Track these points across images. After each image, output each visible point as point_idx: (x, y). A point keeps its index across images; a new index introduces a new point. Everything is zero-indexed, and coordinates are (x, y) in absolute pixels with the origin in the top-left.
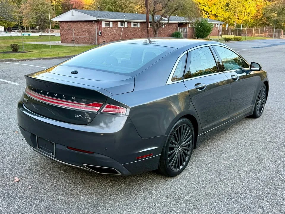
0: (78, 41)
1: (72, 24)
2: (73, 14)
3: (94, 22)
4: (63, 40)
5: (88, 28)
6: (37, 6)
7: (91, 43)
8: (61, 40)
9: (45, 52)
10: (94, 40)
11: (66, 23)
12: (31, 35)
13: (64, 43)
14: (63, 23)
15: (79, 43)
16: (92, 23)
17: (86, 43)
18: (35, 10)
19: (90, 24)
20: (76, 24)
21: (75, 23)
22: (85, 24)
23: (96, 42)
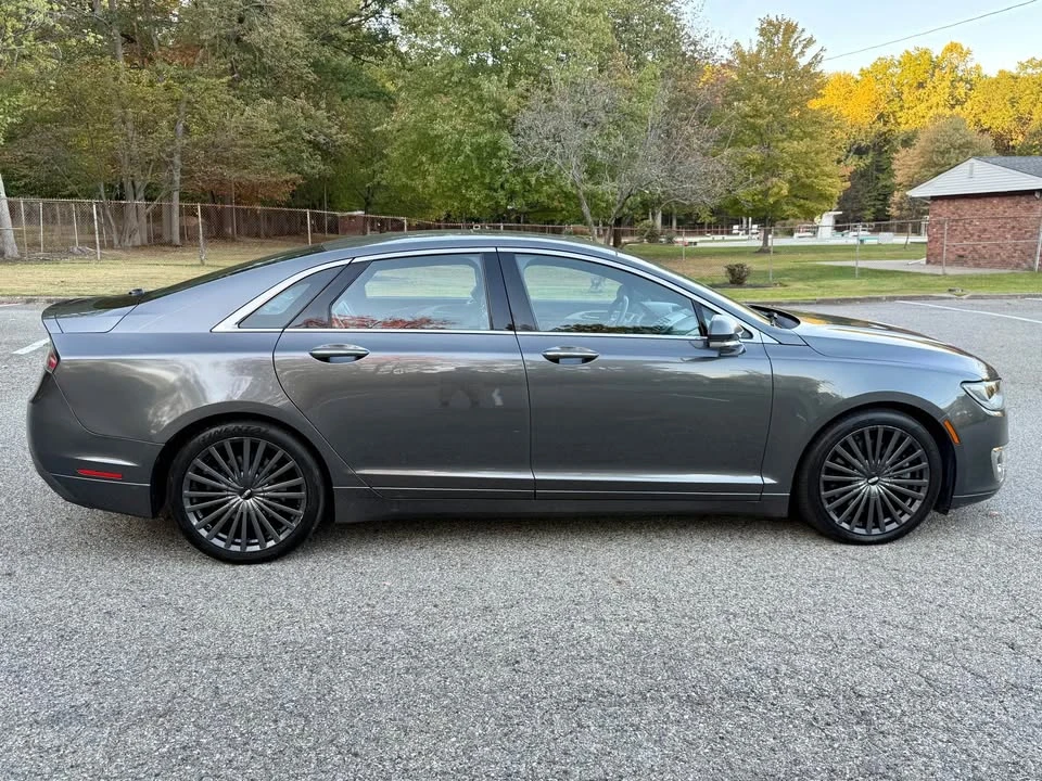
0: (976, 256)
1: (965, 205)
2: (971, 172)
3: (1037, 195)
4: (932, 254)
5: (1016, 214)
6: (942, 153)
7: (1018, 266)
8: (928, 255)
9: (830, 287)
10: (1030, 256)
11: (951, 202)
12: (867, 242)
13: (934, 264)
14: (939, 202)
15: (978, 266)
16: (1032, 198)
17: (1004, 264)
18: (936, 165)
19: (1024, 201)
20: (978, 204)
21: (975, 201)
22: (1008, 202)
23: (1034, 262)
